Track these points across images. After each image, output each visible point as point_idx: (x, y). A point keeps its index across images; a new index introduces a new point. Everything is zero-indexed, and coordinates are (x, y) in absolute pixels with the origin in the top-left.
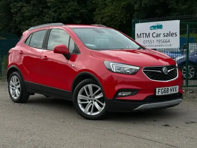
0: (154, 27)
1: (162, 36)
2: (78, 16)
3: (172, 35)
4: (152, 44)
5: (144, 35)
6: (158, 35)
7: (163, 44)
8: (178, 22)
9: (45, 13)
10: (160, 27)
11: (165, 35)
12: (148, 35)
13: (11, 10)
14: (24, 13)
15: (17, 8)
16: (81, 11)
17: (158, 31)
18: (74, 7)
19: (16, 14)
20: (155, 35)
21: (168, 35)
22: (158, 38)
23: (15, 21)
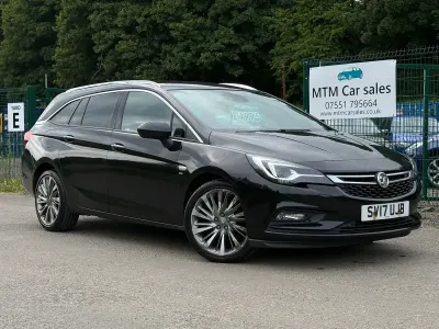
0: (346, 75)
1: (361, 91)
2: (236, 58)
3: (381, 90)
4: (343, 109)
5: (327, 90)
6: (354, 92)
7: (363, 109)
8: (392, 63)
9: (166, 52)
10: (358, 74)
11: (368, 89)
12: (334, 92)
13: (94, 48)
14: (121, 53)
15: (106, 42)
16: (243, 48)
17: (353, 83)
18: (226, 41)
19: (104, 56)
20: (347, 91)
21: (373, 90)
22: (354, 98)
23: (103, 70)
